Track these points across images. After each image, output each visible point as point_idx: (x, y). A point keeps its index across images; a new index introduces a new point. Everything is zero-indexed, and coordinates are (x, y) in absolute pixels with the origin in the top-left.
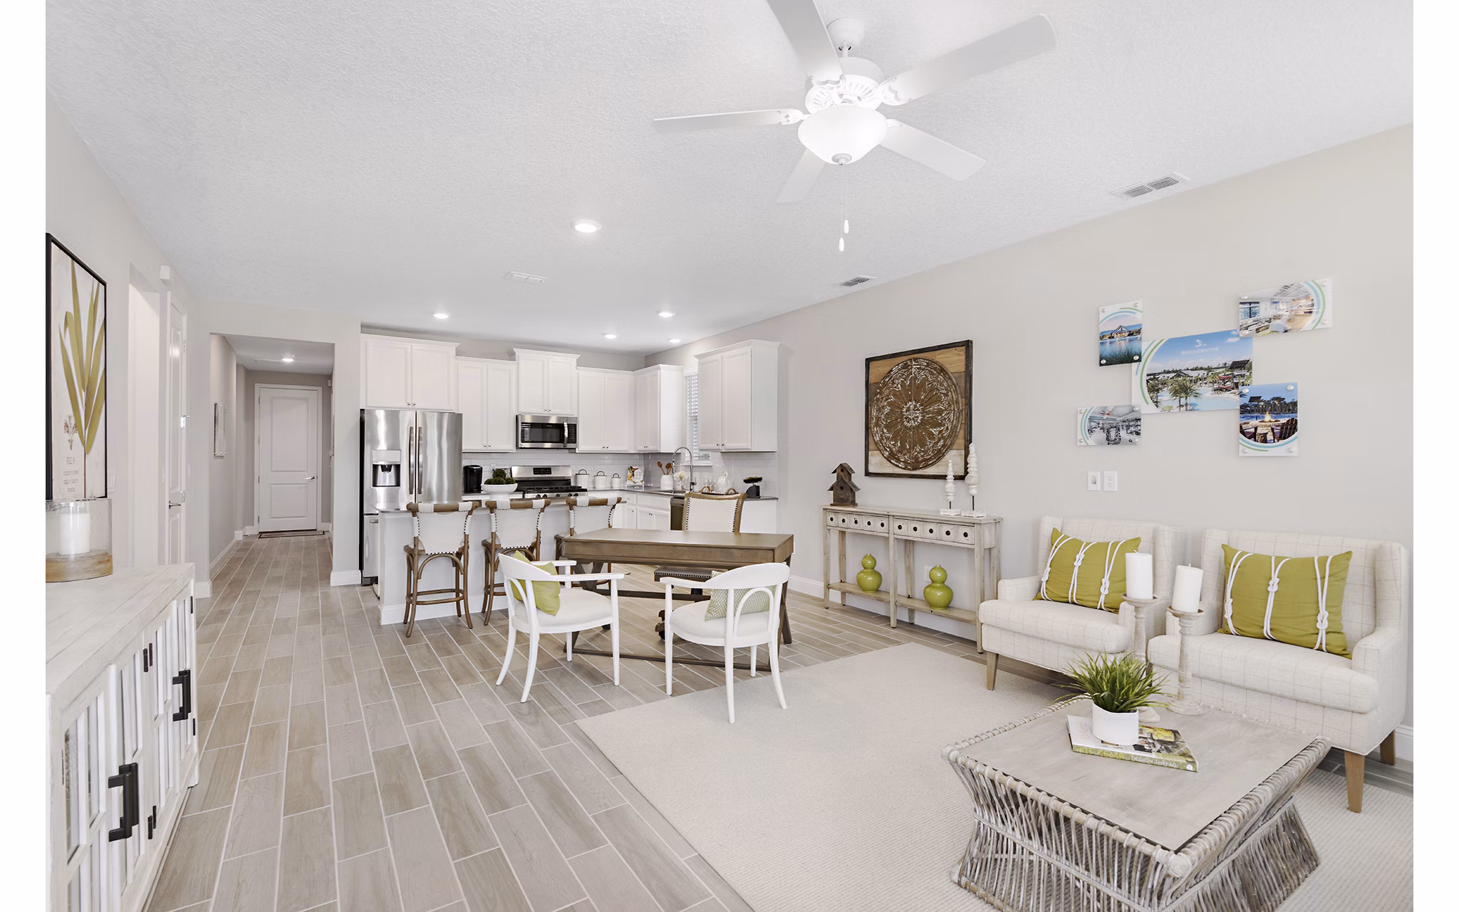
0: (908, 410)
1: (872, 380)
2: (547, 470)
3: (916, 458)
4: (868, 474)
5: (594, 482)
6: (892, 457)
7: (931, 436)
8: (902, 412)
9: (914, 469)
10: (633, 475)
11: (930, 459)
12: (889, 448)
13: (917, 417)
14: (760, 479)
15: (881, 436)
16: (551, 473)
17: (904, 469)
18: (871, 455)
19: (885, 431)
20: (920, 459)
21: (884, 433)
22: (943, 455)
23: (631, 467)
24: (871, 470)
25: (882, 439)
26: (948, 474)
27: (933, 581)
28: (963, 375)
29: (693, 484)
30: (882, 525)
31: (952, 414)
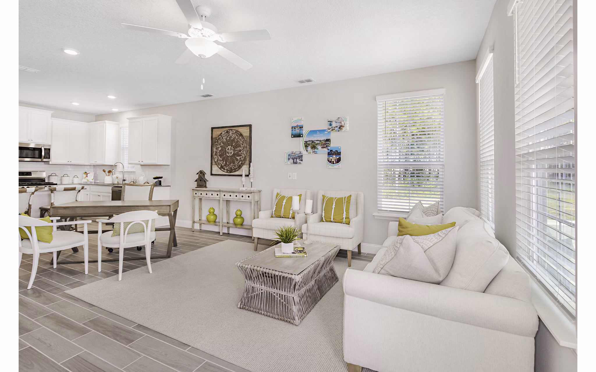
0: (228, 149)
1: (214, 136)
2: (29, 173)
3: (231, 168)
4: (212, 174)
5: (61, 180)
6: (222, 168)
7: (237, 160)
8: (226, 150)
9: (230, 172)
10: (87, 176)
11: (236, 169)
12: (221, 164)
13: (232, 152)
14: (161, 178)
15: (218, 159)
16: (31, 175)
17: (226, 172)
18: (213, 167)
19: (219, 157)
20: (233, 169)
21: (218, 158)
22: (241, 167)
23: (86, 173)
24: (213, 173)
25: (218, 160)
26: (243, 174)
27: (237, 216)
28: (249, 137)
29: (124, 180)
30: (217, 195)
31: (245, 152)
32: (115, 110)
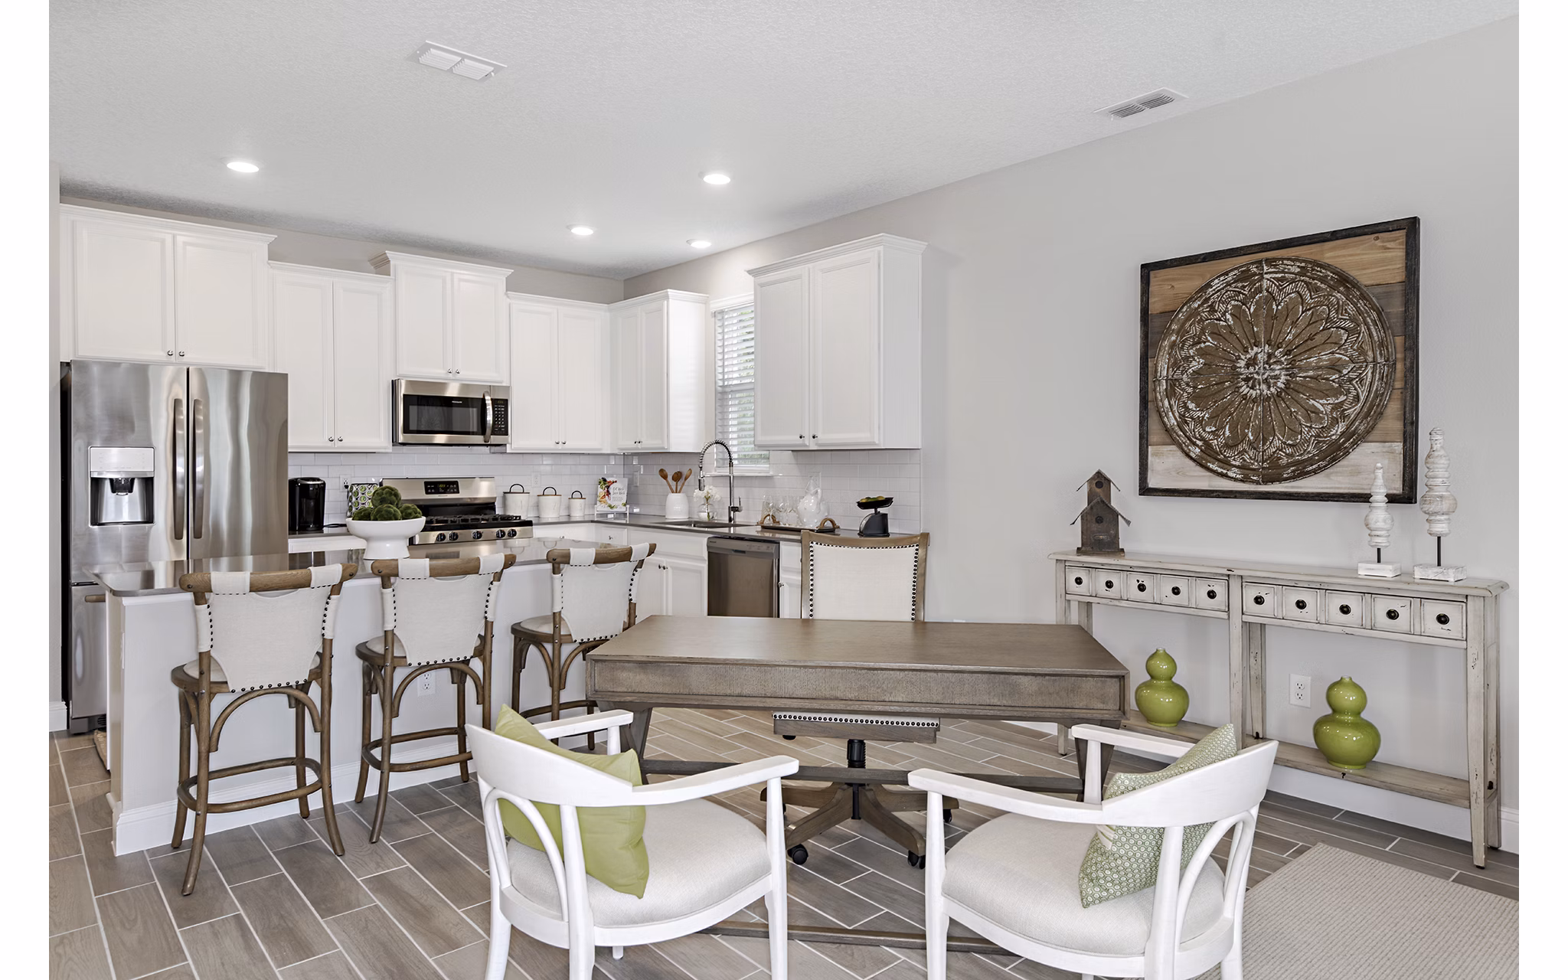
0: (1252, 362)
1: (1155, 306)
2: (451, 486)
3: (1274, 460)
4: (1145, 490)
5: (538, 506)
6: (1207, 458)
7: (1312, 413)
8: (1234, 368)
9: (1267, 480)
10: (608, 493)
11: (1310, 461)
12: (1202, 439)
13: (1277, 377)
14: (888, 502)
15: (1182, 416)
16: (458, 492)
17: (1242, 481)
18: (1155, 454)
19: (1191, 406)
20: (1284, 461)
21: (1187, 409)
22: (1347, 453)
23: (605, 480)
24: (1152, 483)
25: (1183, 421)
26: (1374, 490)
27: (1334, 711)
28: (1399, 288)
29: (735, 509)
30: (1212, 595)
31: (1369, 370)
32: (701, 245)
